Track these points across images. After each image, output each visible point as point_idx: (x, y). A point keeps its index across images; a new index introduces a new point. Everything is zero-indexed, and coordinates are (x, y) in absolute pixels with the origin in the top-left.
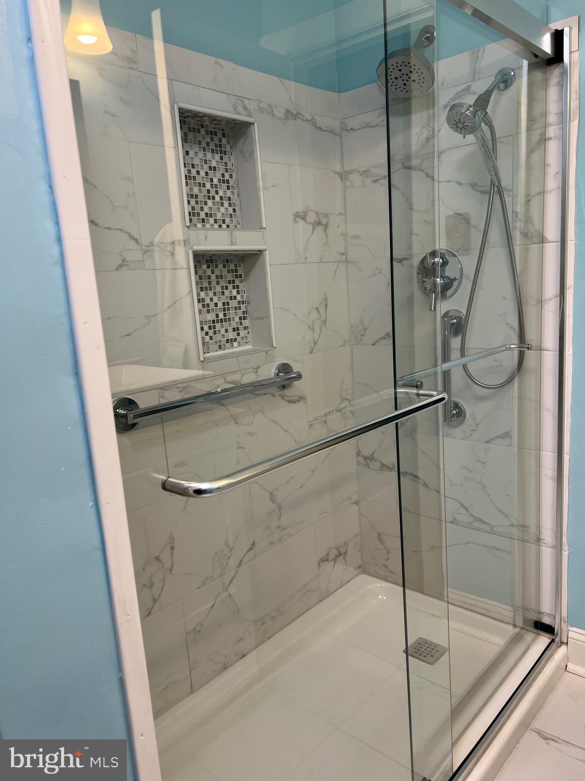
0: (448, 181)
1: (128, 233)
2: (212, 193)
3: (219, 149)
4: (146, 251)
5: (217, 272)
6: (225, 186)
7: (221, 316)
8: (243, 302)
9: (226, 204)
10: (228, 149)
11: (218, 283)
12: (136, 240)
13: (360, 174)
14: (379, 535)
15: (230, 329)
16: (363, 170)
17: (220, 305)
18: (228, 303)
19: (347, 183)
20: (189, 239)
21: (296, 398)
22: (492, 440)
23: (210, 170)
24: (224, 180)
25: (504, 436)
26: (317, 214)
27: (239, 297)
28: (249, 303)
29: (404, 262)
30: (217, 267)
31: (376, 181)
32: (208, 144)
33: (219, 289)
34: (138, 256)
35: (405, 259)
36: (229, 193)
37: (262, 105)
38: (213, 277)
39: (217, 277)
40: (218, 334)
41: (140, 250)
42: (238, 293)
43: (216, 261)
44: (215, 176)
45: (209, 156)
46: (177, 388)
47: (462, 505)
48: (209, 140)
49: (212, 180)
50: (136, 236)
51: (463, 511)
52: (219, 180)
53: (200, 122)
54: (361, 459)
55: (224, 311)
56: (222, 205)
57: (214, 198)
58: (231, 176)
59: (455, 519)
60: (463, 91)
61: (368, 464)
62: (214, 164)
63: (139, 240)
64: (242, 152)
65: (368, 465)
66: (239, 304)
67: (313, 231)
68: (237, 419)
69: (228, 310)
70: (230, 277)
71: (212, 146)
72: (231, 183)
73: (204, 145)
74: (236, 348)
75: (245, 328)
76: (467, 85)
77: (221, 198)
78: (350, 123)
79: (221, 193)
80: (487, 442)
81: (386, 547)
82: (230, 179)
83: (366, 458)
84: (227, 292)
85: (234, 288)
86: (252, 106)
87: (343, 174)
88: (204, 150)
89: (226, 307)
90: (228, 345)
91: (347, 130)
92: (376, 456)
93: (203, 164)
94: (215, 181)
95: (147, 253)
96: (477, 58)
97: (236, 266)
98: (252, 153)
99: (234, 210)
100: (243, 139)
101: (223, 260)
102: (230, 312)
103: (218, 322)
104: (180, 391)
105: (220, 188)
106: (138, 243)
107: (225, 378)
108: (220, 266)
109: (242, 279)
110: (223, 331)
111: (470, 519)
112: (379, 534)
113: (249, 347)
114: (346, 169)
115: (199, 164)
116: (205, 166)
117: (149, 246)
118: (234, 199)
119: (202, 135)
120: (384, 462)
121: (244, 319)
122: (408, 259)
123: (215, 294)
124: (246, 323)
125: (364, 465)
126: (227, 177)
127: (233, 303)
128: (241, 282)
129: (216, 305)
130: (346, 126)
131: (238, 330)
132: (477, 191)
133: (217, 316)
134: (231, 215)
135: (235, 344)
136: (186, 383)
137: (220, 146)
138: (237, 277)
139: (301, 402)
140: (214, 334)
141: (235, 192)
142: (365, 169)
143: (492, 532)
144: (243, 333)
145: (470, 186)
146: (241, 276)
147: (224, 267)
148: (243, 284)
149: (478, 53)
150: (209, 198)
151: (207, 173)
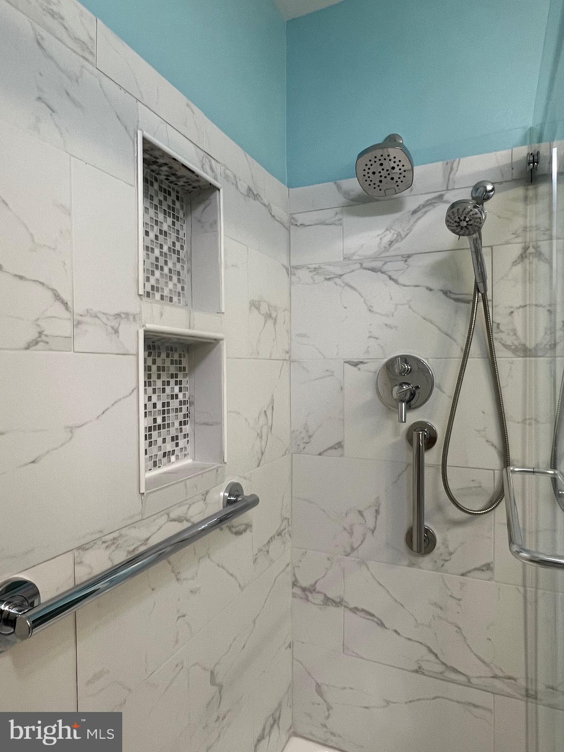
0: (416, 286)
1: (53, 290)
2: (161, 263)
3: (172, 212)
4: (79, 323)
5: (159, 362)
6: (175, 257)
7: (159, 421)
8: (185, 402)
9: (175, 278)
10: (181, 215)
11: (159, 377)
12: (65, 304)
13: (310, 271)
14: (318, 686)
15: (168, 438)
16: (314, 267)
17: (159, 406)
18: (168, 403)
19: (294, 278)
20: (140, 313)
21: (242, 528)
22: (469, 572)
23: (160, 234)
24: (174, 250)
25: (484, 568)
26: (269, 306)
27: (181, 396)
28: (192, 403)
29: (360, 366)
30: (159, 356)
31: (329, 279)
32: (160, 202)
33: (159, 384)
34: (66, 328)
35: (362, 362)
36: (178, 267)
37: (228, 172)
38: (154, 368)
39: (159, 369)
40: (154, 445)
41: (70, 319)
42: (180, 390)
43: (159, 348)
44: (165, 243)
45: (161, 217)
46: (104, 542)
47: (430, 651)
48: (162, 198)
49: (161, 246)
50: (66, 297)
51: (431, 657)
52: (169, 248)
53: (154, 174)
54: (297, 591)
55: (164, 413)
56: (171, 278)
57: (162, 268)
58: (182, 247)
59: (420, 668)
60: (434, 198)
61: (307, 597)
62: (165, 228)
63: (70, 304)
64: (199, 221)
65: (307, 599)
66: (180, 404)
67: (265, 324)
68: (179, 573)
69: (168, 413)
70: (173, 369)
71: (165, 207)
72: (182, 255)
73: (156, 202)
74: (175, 464)
75: (185, 436)
76: (440, 193)
77: (170, 270)
78: (301, 218)
79: (170, 265)
80: (463, 575)
81: (326, 701)
82: (181, 251)
83: (304, 590)
84: (168, 389)
85: (176, 384)
86: (219, 169)
87: (289, 269)
88: (156, 207)
89: (166, 408)
90: (165, 460)
91: (296, 225)
92: (318, 587)
93: (154, 224)
94: (165, 249)
95: (80, 326)
96: (452, 169)
97: (180, 356)
98: (215, 223)
99: (183, 288)
100: (202, 206)
101: (167, 347)
102: (170, 415)
103: (155, 430)
104: (107, 547)
105: (171, 259)
106: (67, 308)
107: (168, 515)
108: (163, 355)
109: (186, 372)
110: (160, 440)
111: (441, 668)
112: (317, 684)
113: (188, 461)
114: (293, 263)
115: (150, 224)
116: (155, 227)
117: (85, 316)
118: (184, 275)
119: (156, 191)
120: (329, 595)
121: (185, 424)
122: (366, 363)
123: (154, 391)
124: (187, 429)
125: (301, 598)
126: (178, 247)
127: (174, 404)
128: (185, 376)
129: (155, 405)
130: (297, 221)
131: (177, 439)
132: (451, 298)
133: (155, 420)
134: (179, 293)
135: (173, 458)
136: (117, 532)
137: (173, 209)
138: (180, 371)
139: (248, 531)
140: (149, 447)
141: (185, 266)
142: (316, 266)
143: (469, 684)
144: (182, 442)
145: (441, 293)
146: (184, 370)
147: (168, 356)
148: (187, 379)
149: (452, 164)
150: (157, 268)
151: (156, 237)
